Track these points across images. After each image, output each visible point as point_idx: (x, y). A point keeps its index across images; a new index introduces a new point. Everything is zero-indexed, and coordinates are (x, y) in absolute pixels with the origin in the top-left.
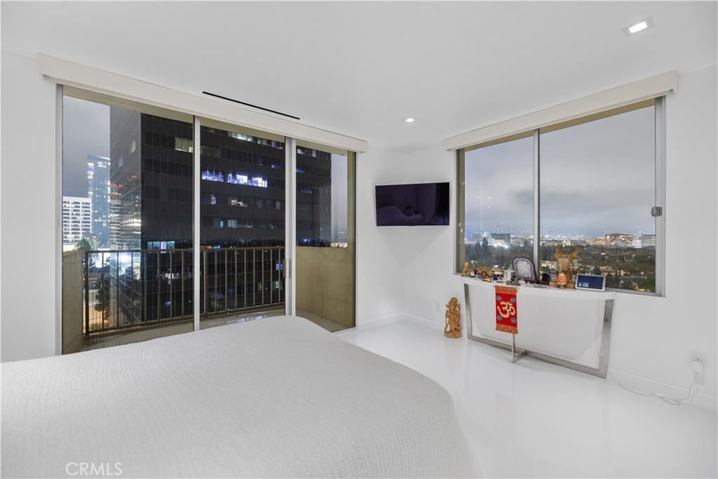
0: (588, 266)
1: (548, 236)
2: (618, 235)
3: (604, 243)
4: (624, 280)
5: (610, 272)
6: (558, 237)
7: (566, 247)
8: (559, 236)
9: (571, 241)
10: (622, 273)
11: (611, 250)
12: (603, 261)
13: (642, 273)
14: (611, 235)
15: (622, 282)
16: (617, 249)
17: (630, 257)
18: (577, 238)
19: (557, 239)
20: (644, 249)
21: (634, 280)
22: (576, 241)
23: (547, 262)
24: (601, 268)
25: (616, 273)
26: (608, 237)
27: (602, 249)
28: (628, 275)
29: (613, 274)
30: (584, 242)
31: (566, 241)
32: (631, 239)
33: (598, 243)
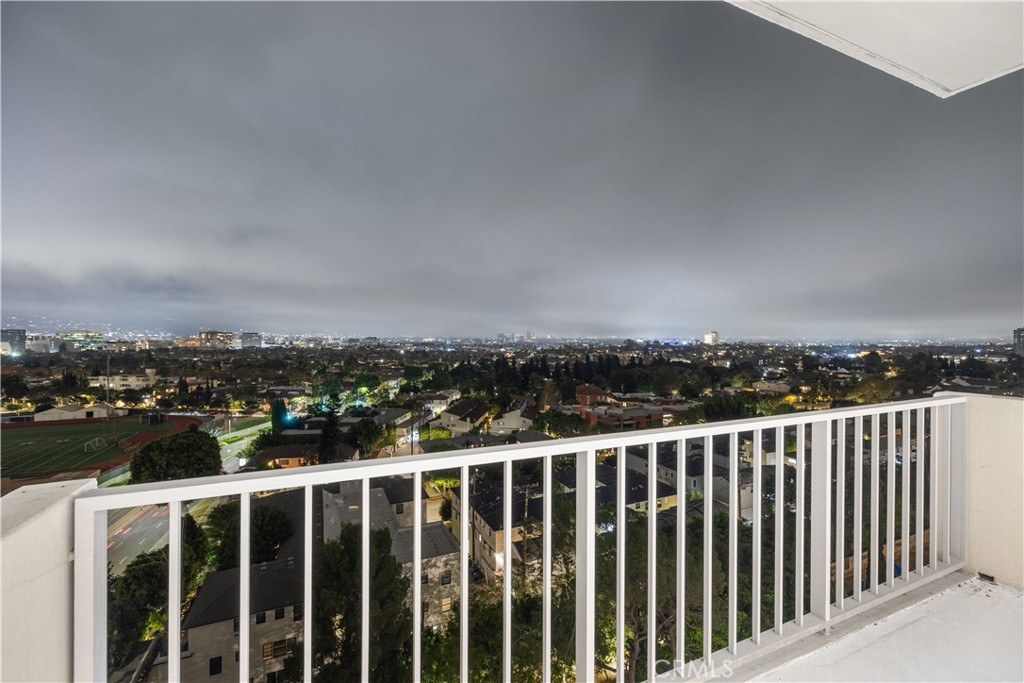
0: (170, 379)
1: (110, 334)
2: (215, 333)
3: (197, 344)
4: (218, 392)
5: (199, 384)
6: (128, 336)
7: (142, 351)
8: (131, 334)
9: (150, 342)
10: (216, 383)
11: (205, 353)
12: (193, 369)
13: (239, 381)
14: (207, 333)
15: (214, 395)
16: (214, 352)
17: (226, 362)
18: (161, 336)
19: (126, 338)
20: (244, 350)
21: (229, 391)
22: (157, 341)
23: (101, 378)
24: (188, 380)
25: (208, 383)
26: (203, 336)
27: (195, 351)
28: (223, 386)
29: (204, 386)
30: (170, 343)
31: (142, 342)
32: (230, 338)
33: (190, 344)
